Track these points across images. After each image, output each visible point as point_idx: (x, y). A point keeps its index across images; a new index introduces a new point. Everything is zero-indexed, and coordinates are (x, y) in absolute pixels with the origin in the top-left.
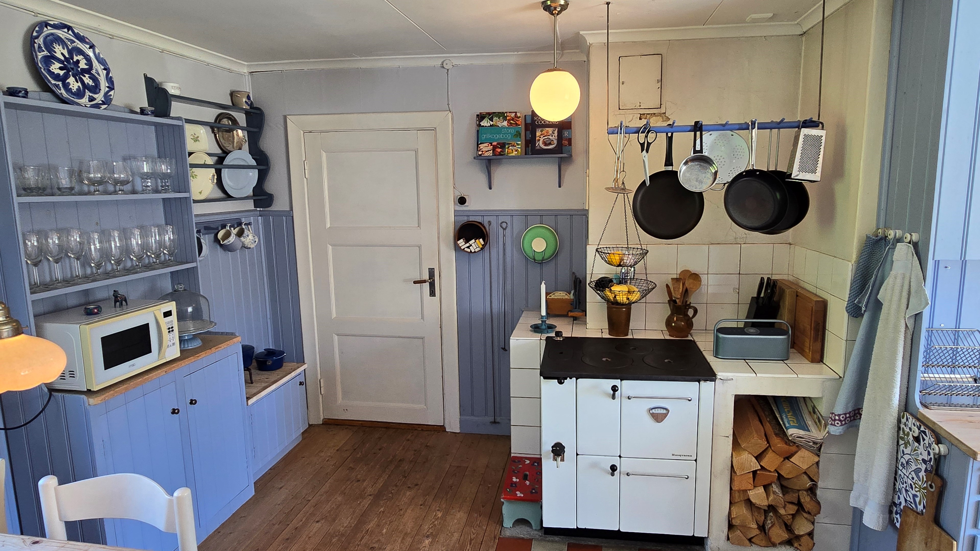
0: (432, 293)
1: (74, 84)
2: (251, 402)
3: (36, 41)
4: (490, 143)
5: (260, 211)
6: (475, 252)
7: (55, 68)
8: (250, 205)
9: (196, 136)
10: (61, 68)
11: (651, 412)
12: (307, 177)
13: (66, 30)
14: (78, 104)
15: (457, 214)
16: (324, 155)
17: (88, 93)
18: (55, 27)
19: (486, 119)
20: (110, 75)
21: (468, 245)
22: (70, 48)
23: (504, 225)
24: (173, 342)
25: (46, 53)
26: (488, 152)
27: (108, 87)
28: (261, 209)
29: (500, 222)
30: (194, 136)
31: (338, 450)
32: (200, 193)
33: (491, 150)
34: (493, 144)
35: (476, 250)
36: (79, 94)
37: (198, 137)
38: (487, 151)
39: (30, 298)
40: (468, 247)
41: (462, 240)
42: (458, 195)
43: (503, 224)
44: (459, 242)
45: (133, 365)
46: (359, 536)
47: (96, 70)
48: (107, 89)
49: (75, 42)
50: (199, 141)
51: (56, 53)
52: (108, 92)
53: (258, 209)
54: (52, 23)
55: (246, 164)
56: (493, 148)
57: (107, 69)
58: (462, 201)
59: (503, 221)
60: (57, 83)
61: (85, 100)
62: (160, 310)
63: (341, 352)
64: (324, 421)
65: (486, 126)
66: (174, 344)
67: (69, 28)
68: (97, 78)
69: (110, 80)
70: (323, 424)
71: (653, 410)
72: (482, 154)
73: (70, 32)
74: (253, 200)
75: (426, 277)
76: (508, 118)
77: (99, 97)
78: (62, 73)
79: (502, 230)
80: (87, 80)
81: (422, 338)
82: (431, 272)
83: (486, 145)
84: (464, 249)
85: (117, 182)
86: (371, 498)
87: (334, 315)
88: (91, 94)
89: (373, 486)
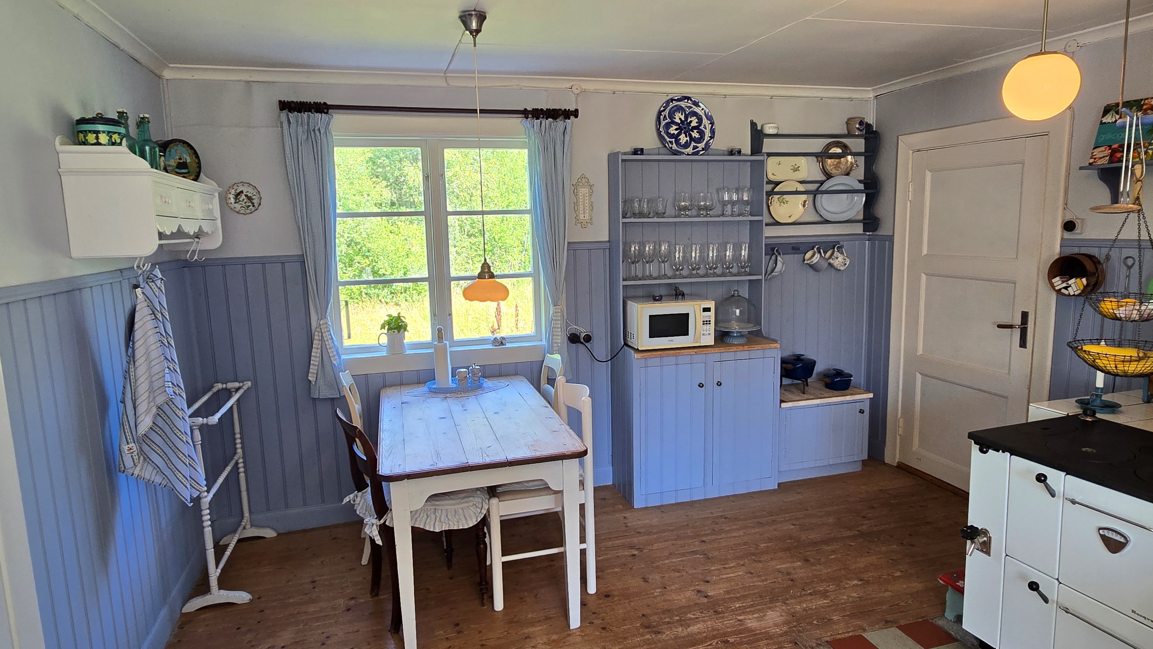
0: (1023, 344)
1: (683, 139)
2: (784, 405)
3: (662, 113)
4: (1109, 146)
5: (869, 235)
6: (1074, 295)
7: (673, 130)
8: (859, 229)
9: (796, 167)
10: (676, 129)
11: (1101, 531)
12: (910, 199)
13: (686, 101)
14: (683, 153)
15: (1064, 243)
16: (928, 175)
17: (693, 144)
18: (678, 100)
19: (1111, 113)
20: (714, 127)
21: (1064, 285)
22: (687, 113)
23: (1130, 262)
24: (709, 332)
25: (668, 120)
26: (1103, 159)
27: (710, 137)
28: (871, 233)
29: (1123, 257)
30: (794, 167)
31: (880, 490)
32: (790, 217)
33: (1107, 156)
34: (1113, 147)
35: (1076, 293)
36: (686, 145)
37: (799, 167)
38: (1101, 158)
39: (622, 283)
40: (1066, 288)
41: (1058, 278)
42: (1068, 218)
43: (1129, 259)
44: (1054, 280)
45: (672, 341)
46: (810, 548)
47: (705, 125)
48: (709, 138)
49: (692, 107)
50: (799, 170)
51: (675, 118)
52: (710, 140)
53: (868, 233)
54: (676, 98)
55: (852, 189)
56: (1111, 153)
57: (712, 124)
58: (1069, 226)
59: (1127, 256)
60: (671, 140)
61: (690, 150)
62: (700, 305)
63: (923, 394)
64: (900, 465)
65: (1109, 123)
66: (709, 334)
67: (688, 98)
68: (703, 132)
69: (713, 132)
70: (897, 467)
71: (1106, 531)
72: (1094, 162)
73: (689, 101)
74: (862, 224)
75: (1018, 321)
76: (1145, 107)
77: (701, 146)
78: (676, 132)
79: (1126, 268)
80: (695, 134)
81: (1006, 398)
82: (1025, 316)
83: (1103, 149)
84: (1060, 289)
85: (700, 209)
86: (857, 533)
87: (920, 351)
88: (695, 145)
89: (871, 526)
